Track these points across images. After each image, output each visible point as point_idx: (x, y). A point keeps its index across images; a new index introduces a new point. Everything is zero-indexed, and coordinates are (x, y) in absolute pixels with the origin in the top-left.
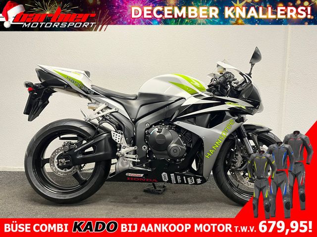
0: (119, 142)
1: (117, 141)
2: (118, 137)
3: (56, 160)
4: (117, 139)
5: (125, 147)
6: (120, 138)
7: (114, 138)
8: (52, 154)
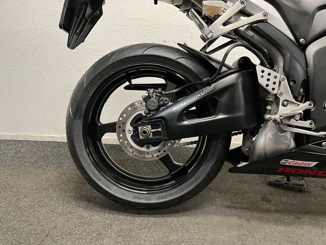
0: (275, 92)
1: (269, 89)
2: (272, 80)
3: (129, 127)
4: (270, 83)
5: (287, 103)
6: (277, 81)
7: (262, 81)
8: (121, 116)
